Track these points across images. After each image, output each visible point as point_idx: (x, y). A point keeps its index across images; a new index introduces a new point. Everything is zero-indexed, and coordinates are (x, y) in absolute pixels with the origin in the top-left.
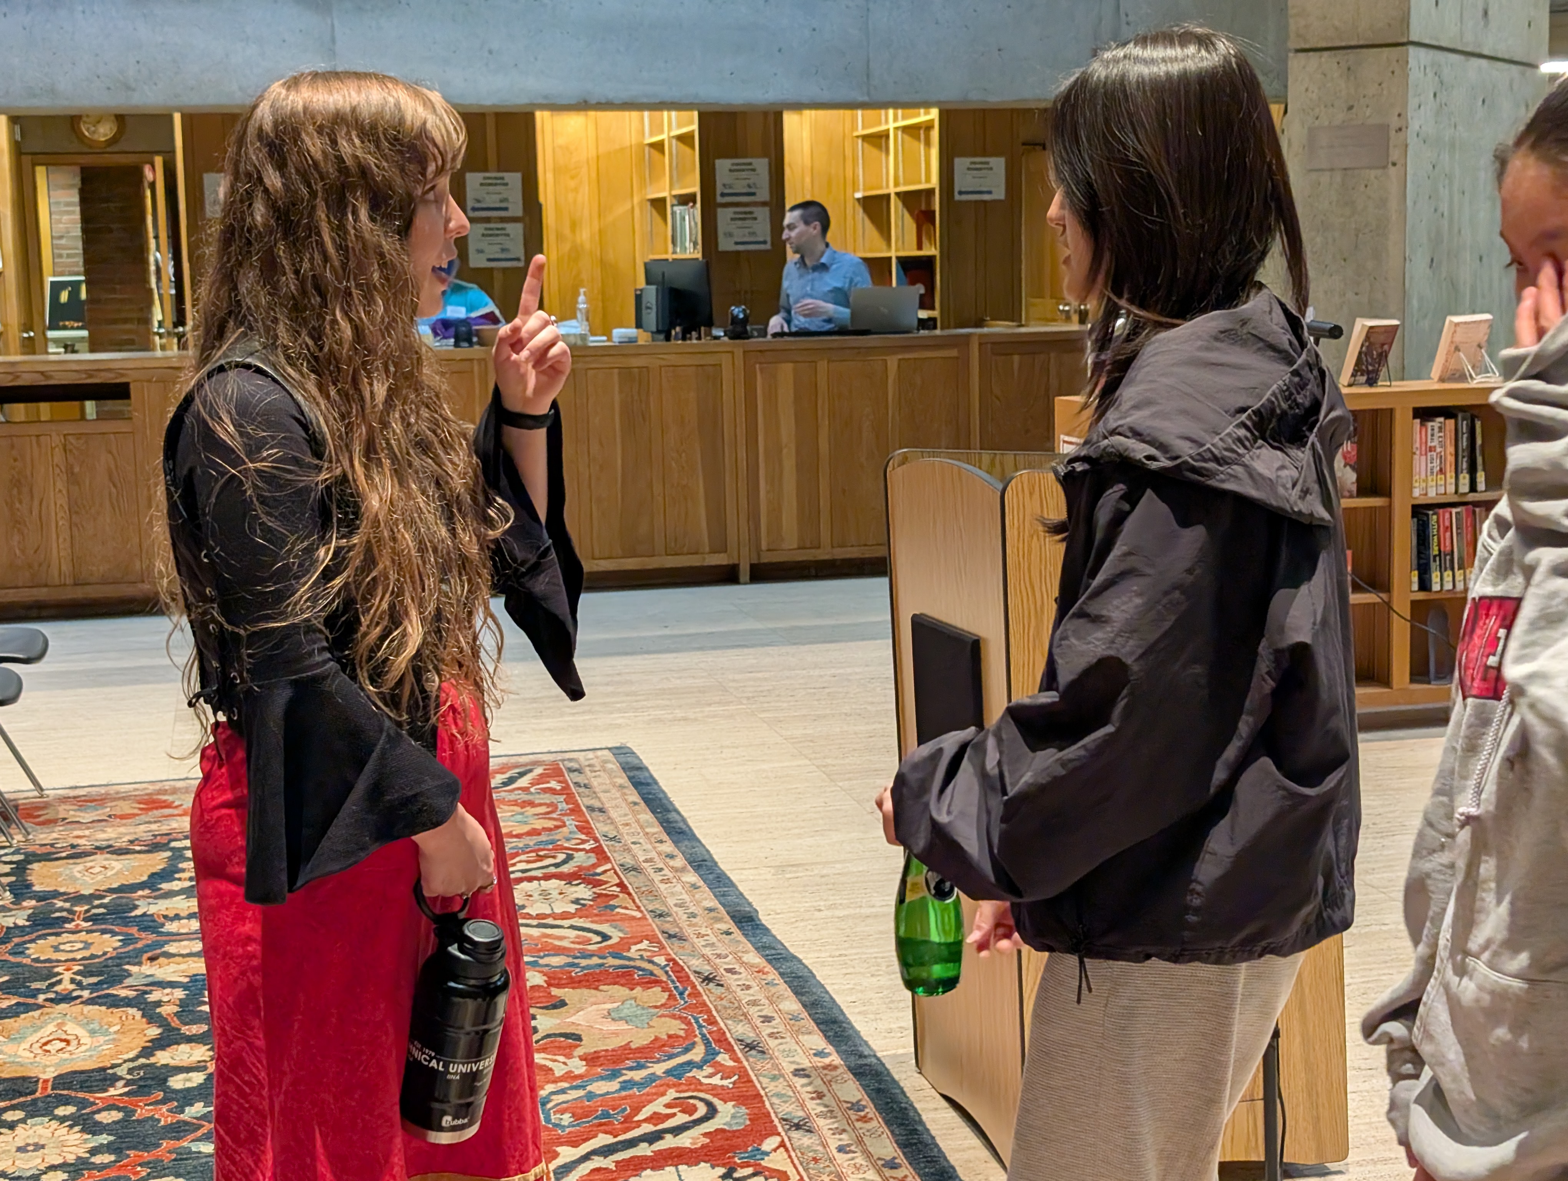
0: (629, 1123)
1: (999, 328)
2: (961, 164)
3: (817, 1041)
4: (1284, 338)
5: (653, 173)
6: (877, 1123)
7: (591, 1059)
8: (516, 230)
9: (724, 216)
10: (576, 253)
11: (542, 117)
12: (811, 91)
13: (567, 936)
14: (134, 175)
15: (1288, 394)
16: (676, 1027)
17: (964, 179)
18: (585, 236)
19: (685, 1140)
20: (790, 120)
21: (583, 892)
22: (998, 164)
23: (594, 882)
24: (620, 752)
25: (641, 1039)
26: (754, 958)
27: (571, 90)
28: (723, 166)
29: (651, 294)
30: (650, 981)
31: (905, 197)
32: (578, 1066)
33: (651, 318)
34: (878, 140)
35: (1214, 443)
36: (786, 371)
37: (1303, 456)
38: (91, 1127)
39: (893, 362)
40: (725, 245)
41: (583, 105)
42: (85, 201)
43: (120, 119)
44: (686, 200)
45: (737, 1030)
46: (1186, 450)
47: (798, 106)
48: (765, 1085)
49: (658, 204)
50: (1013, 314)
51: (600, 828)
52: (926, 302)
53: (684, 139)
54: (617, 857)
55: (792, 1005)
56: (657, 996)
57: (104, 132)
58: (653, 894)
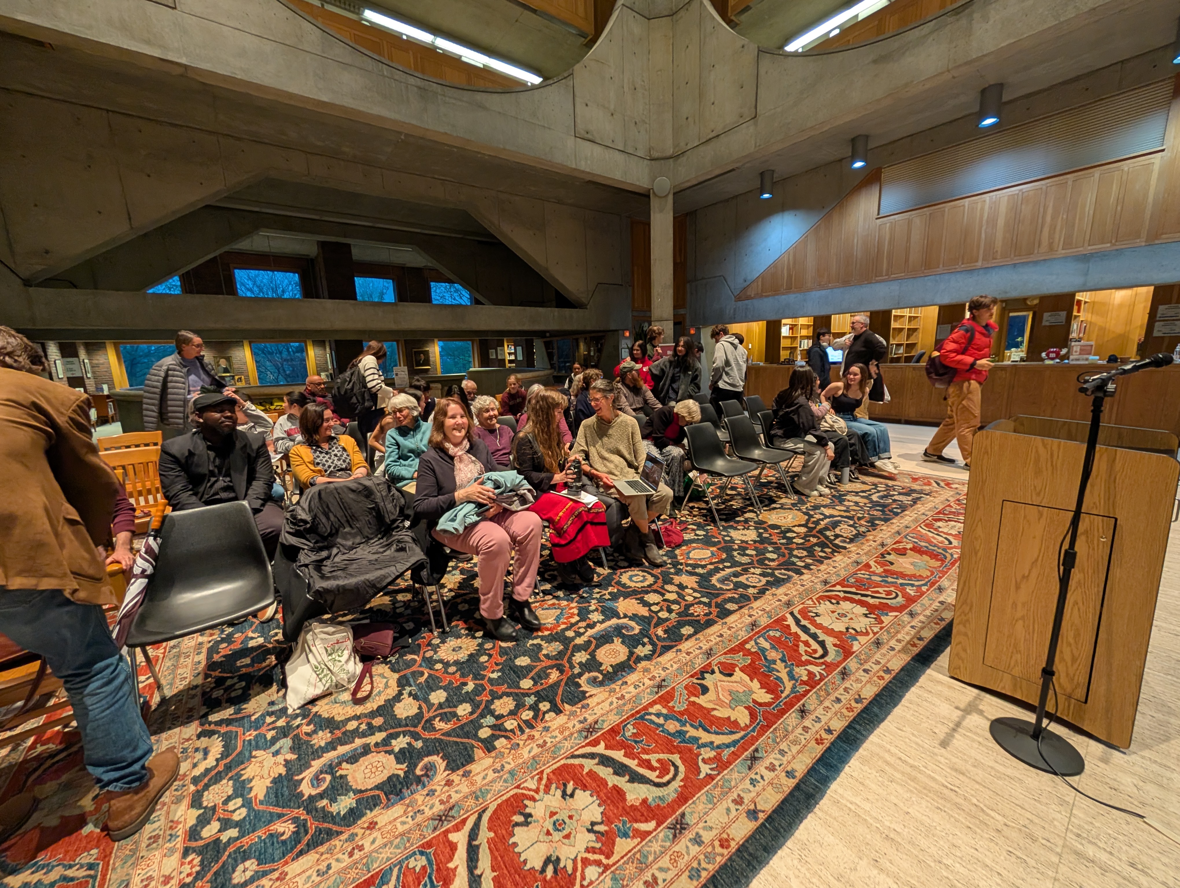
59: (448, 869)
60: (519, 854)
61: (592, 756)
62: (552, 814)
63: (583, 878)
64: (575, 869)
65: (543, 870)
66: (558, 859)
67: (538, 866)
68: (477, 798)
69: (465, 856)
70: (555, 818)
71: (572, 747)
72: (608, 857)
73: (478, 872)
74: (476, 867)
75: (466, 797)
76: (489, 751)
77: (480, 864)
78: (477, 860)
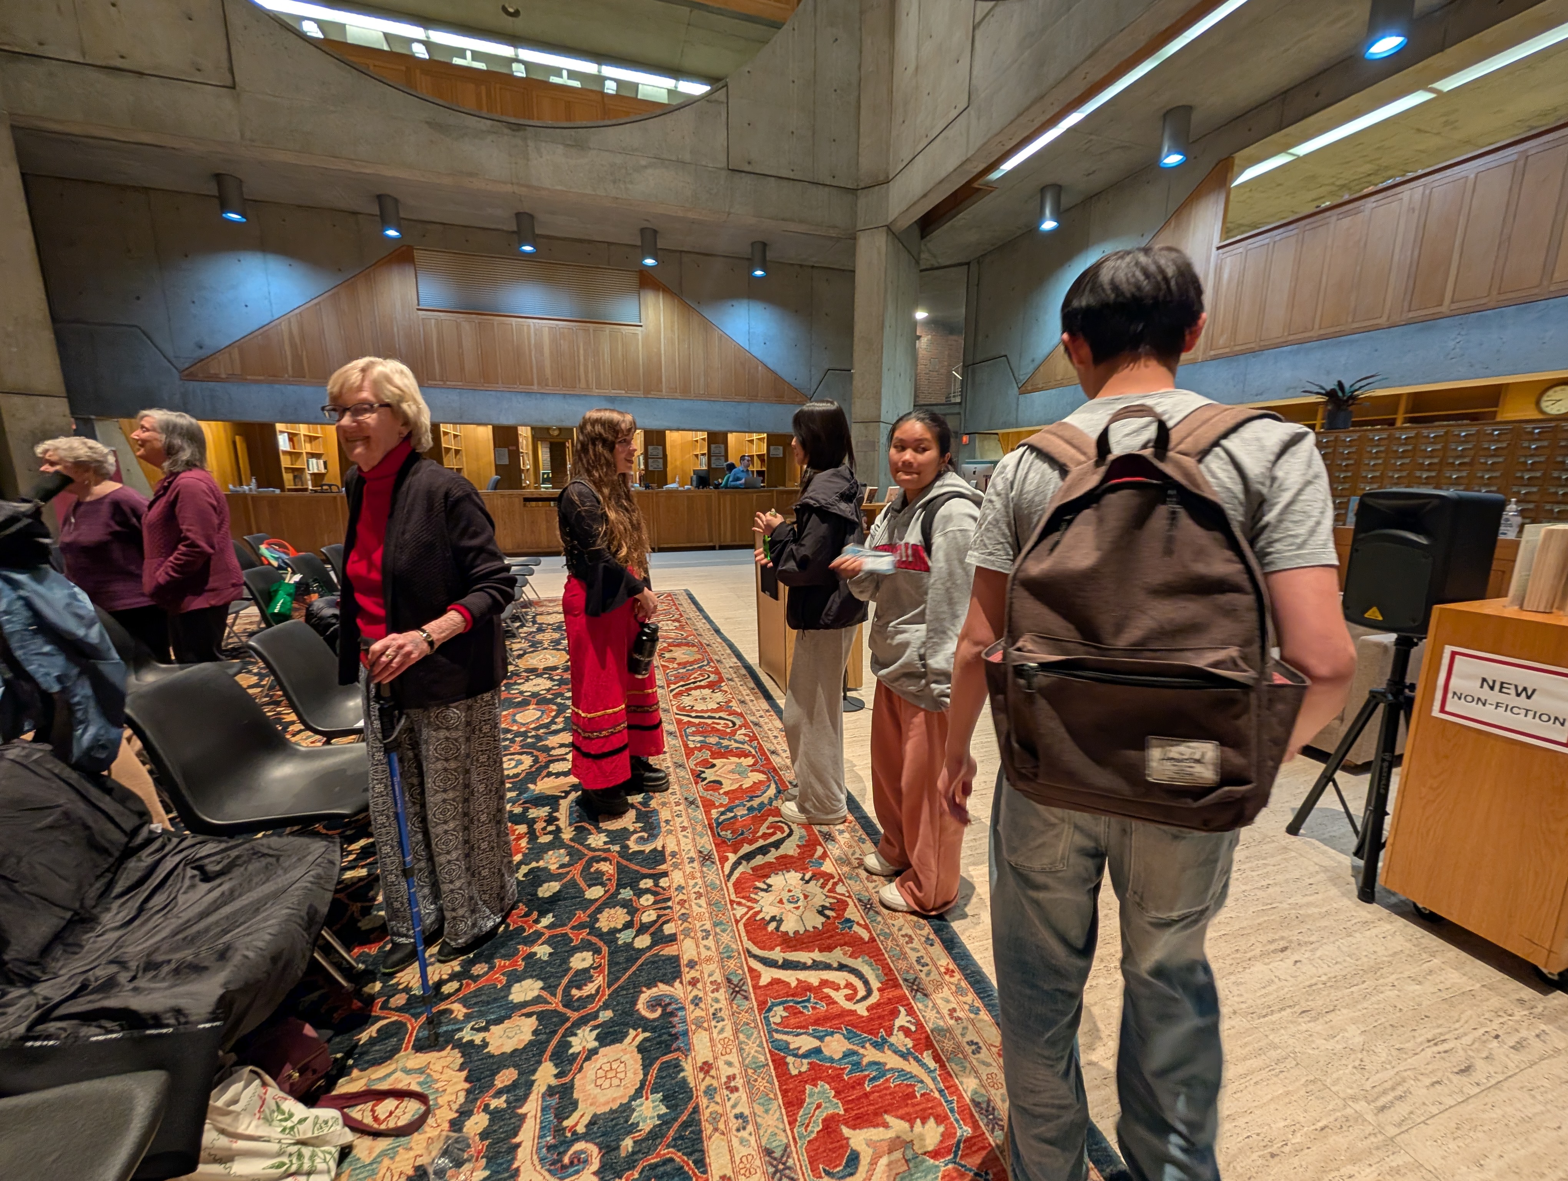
0: (688, 679)
1: (781, 488)
2: (772, 448)
3: (735, 660)
4: (849, 476)
5: (695, 448)
6: (750, 679)
7: (679, 664)
8: (661, 461)
9: (713, 459)
10: (676, 467)
11: (667, 432)
12: (735, 429)
13: (673, 635)
14: (563, 444)
15: (849, 489)
16: (700, 657)
17: (772, 452)
18: (678, 463)
19: (702, 683)
20: (729, 435)
21: (677, 624)
22: (781, 448)
23: (679, 621)
24: (686, 590)
25: (691, 659)
26: (719, 640)
27: (675, 426)
28: (713, 446)
29: (695, 477)
30: (693, 645)
31: (758, 456)
32: (676, 666)
33: (695, 483)
34: (752, 441)
35: (830, 501)
36: (728, 497)
37: (852, 505)
38: (552, 680)
39: (755, 496)
40: (713, 466)
41: (678, 430)
42: (551, 452)
43: (560, 429)
44: (703, 454)
45: (715, 657)
46: (823, 502)
47: (732, 432)
48: (722, 670)
49: (697, 456)
50: (784, 485)
51: (681, 609)
52: (763, 482)
53: (704, 439)
54: (685, 616)
55: (729, 651)
56: (695, 649)
57: (556, 433)
58: (694, 625)
59: (796, 987)
60: (806, 930)
61: (737, 864)
62: (781, 901)
63: (843, 895)
64: (834, 898)
65: (828, 917)
66: (823, 906)
67: (823, 919)
68: (729, 957)
69: (789, 972)
70: (785, 901)
71: (718, 874)
72: (833, 877)
73: (810, 962)
74: (805, 964)
75: (723, 967)
76: (676, 940)
77: (802, 960)
78: (799, 962)
